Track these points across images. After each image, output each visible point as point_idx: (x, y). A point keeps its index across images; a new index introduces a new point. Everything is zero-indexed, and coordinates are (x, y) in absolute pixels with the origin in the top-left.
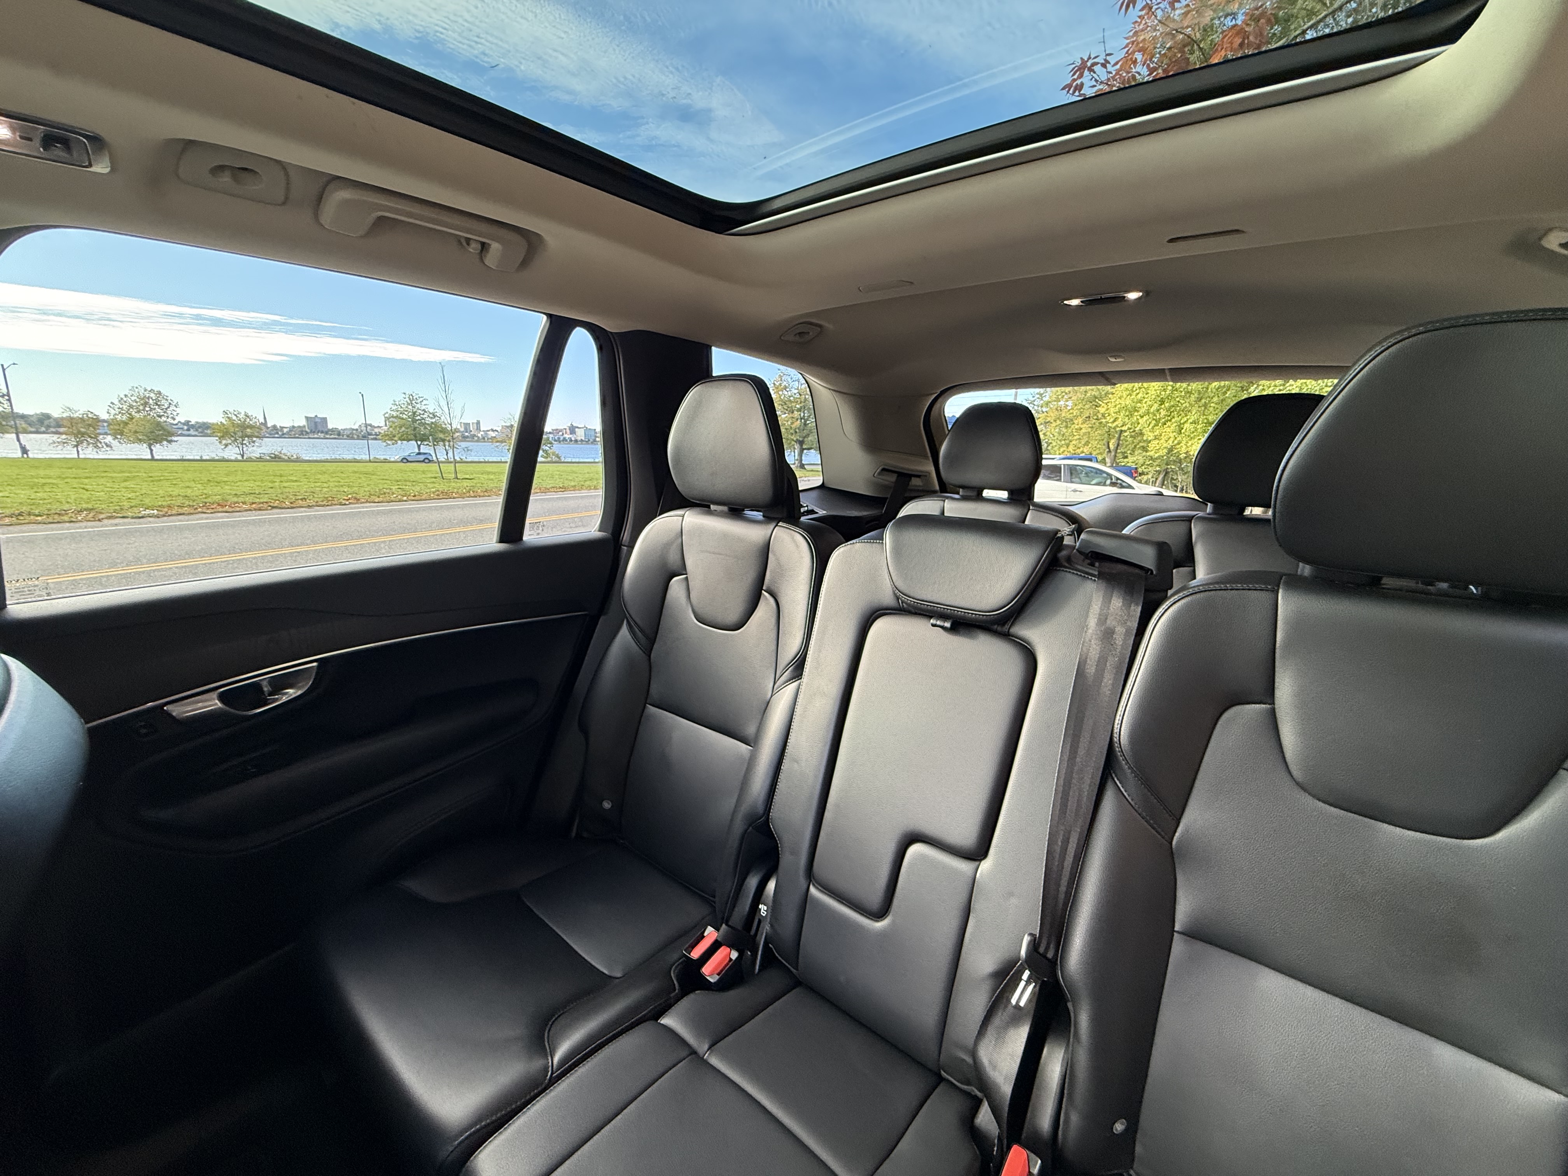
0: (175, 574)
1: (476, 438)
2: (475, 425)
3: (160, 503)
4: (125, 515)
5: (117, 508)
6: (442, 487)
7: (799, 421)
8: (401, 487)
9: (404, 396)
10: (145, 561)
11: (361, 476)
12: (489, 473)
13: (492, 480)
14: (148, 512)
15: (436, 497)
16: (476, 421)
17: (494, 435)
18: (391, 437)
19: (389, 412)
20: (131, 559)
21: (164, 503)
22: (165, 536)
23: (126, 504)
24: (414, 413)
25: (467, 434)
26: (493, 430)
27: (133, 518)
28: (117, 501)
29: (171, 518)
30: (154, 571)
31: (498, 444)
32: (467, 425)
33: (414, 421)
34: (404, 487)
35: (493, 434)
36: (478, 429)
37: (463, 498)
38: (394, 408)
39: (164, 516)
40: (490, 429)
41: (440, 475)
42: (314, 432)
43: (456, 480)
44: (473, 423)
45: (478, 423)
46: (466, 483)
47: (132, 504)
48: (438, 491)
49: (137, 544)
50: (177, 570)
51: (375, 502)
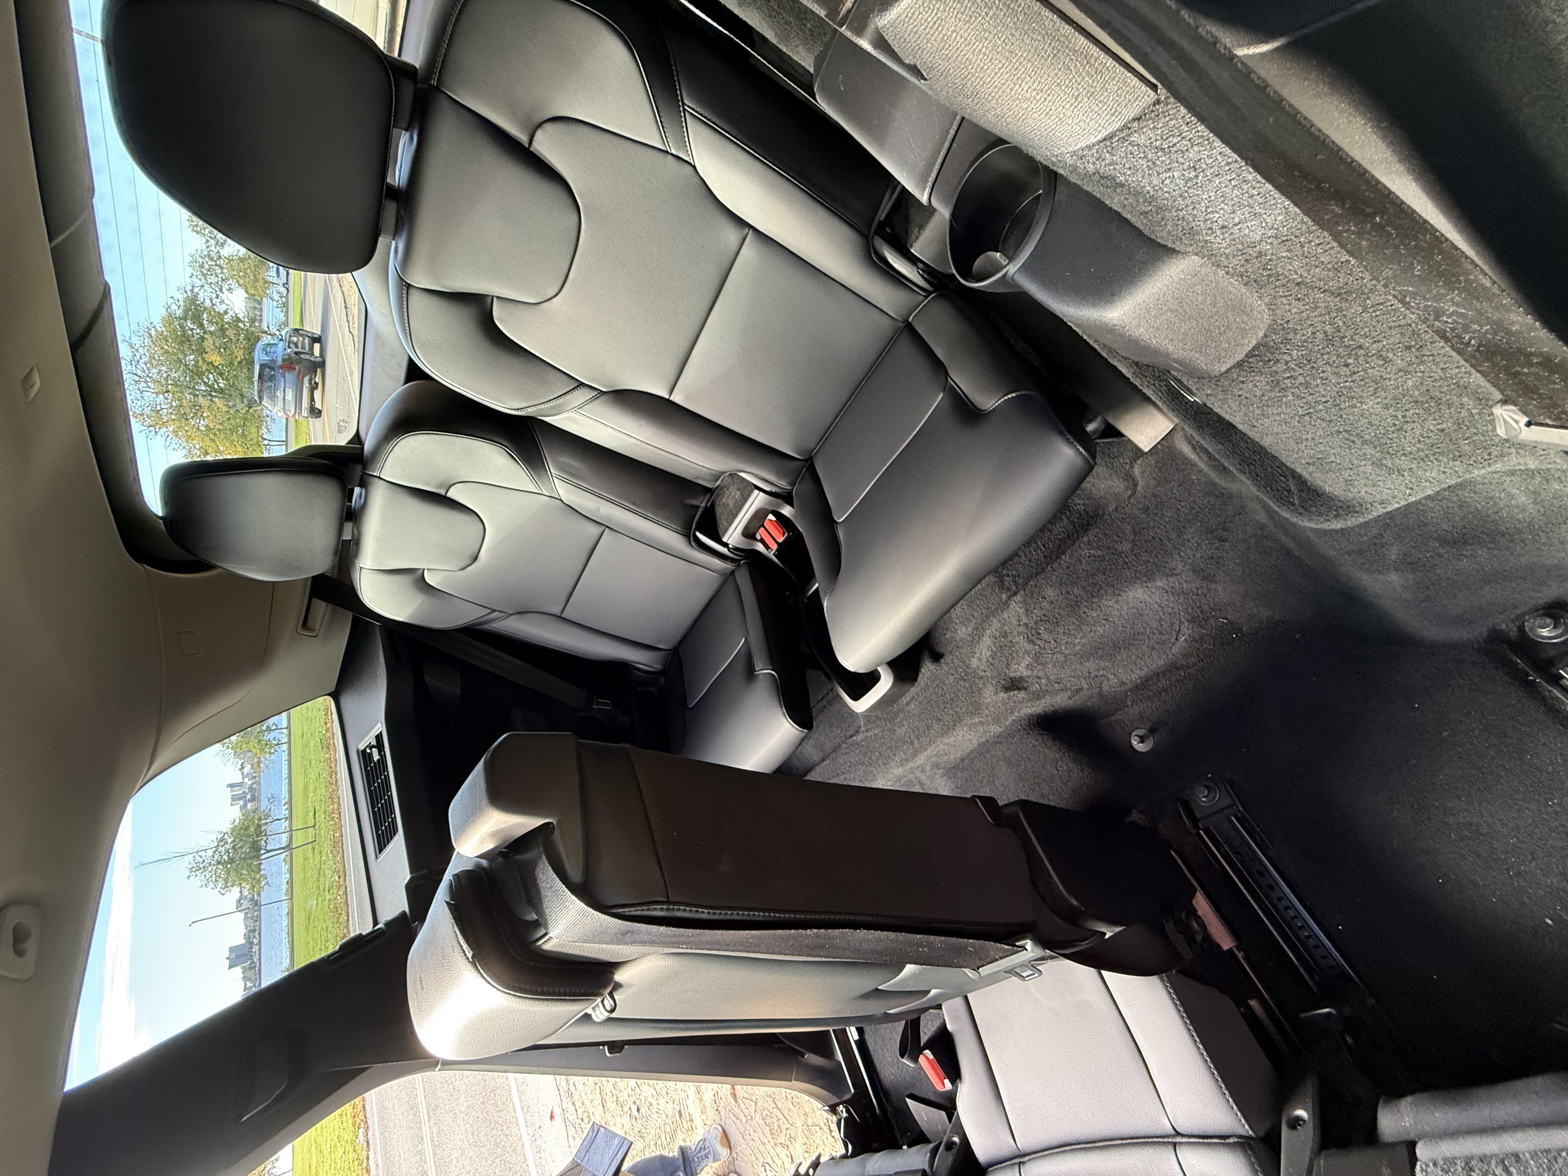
0: (436, 1124)
1: (255, 786)
2: (234, 789)
3: (350, 1125)
4: (365, 1157)
5: (356, 1163)
6: (327, 847)
7: (216, 400)
8: (327, 888)
9: (192, 878)
10: (420, 1147)
11: (312, 925)
12: (306, 788)
13: (315, 788)
14: (361, 1137)
15: (340, 855)
16: (229, 789)
17: (249, 766)
18: (256, 884)
19: (218, 889)
20: (418, 1158)
21: (350, 1121)
22: (391, 1124)
23: (352, 1155)
24: (219, 863)
25: (248, 797)
26: (243, 767)
27: (369, 1150)
28: (347, 1163)
29: (368, 1115)
30: (432, 1141)
31: (262, 765)
32: (235, 799)
33: (231, 861)
34: (327, 886)
35: (247, 769)
36: (240, 785)
37: (341, 826)
38: (211, 885)
39: (366, 1122)
40: (240, 773)
41: (310, 846)
42: (251, 956)
43: (317, 827)
44: (232, 791)
45: (231, 786)
46: (321, 817)
47: (352, 1150)
48: (332, 851)
49: (401, 1151)
50: (432, 1122)
51: (348, 920)
